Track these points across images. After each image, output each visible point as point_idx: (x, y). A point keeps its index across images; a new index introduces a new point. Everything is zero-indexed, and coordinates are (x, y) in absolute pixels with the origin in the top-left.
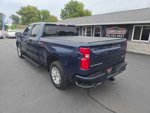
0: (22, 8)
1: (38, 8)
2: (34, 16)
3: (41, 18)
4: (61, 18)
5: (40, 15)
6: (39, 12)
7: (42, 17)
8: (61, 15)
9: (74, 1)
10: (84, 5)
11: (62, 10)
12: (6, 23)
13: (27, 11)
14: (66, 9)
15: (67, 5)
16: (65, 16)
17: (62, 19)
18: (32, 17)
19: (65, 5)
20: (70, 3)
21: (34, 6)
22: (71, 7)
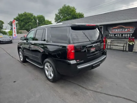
0: (19, 15)
1: (33, 14)
2: (30, 22)
3: (37, 23)
4: (56, 21)
5: (36, 20)
6: (34, 18)
7: (38, 21)
8: (55, 19)
9: (66, 6)
10: (76, 9)
11: (56, 14)
12: (5, 29)
13: (24, 17)
14: (59, 13)
15: (60, 10)
16: (59, 20)
17: (56, 23)
18: (28, 23)
19: (59, 10)
20: (63, 7)
21: (30, 13)
22: (64, 11)
